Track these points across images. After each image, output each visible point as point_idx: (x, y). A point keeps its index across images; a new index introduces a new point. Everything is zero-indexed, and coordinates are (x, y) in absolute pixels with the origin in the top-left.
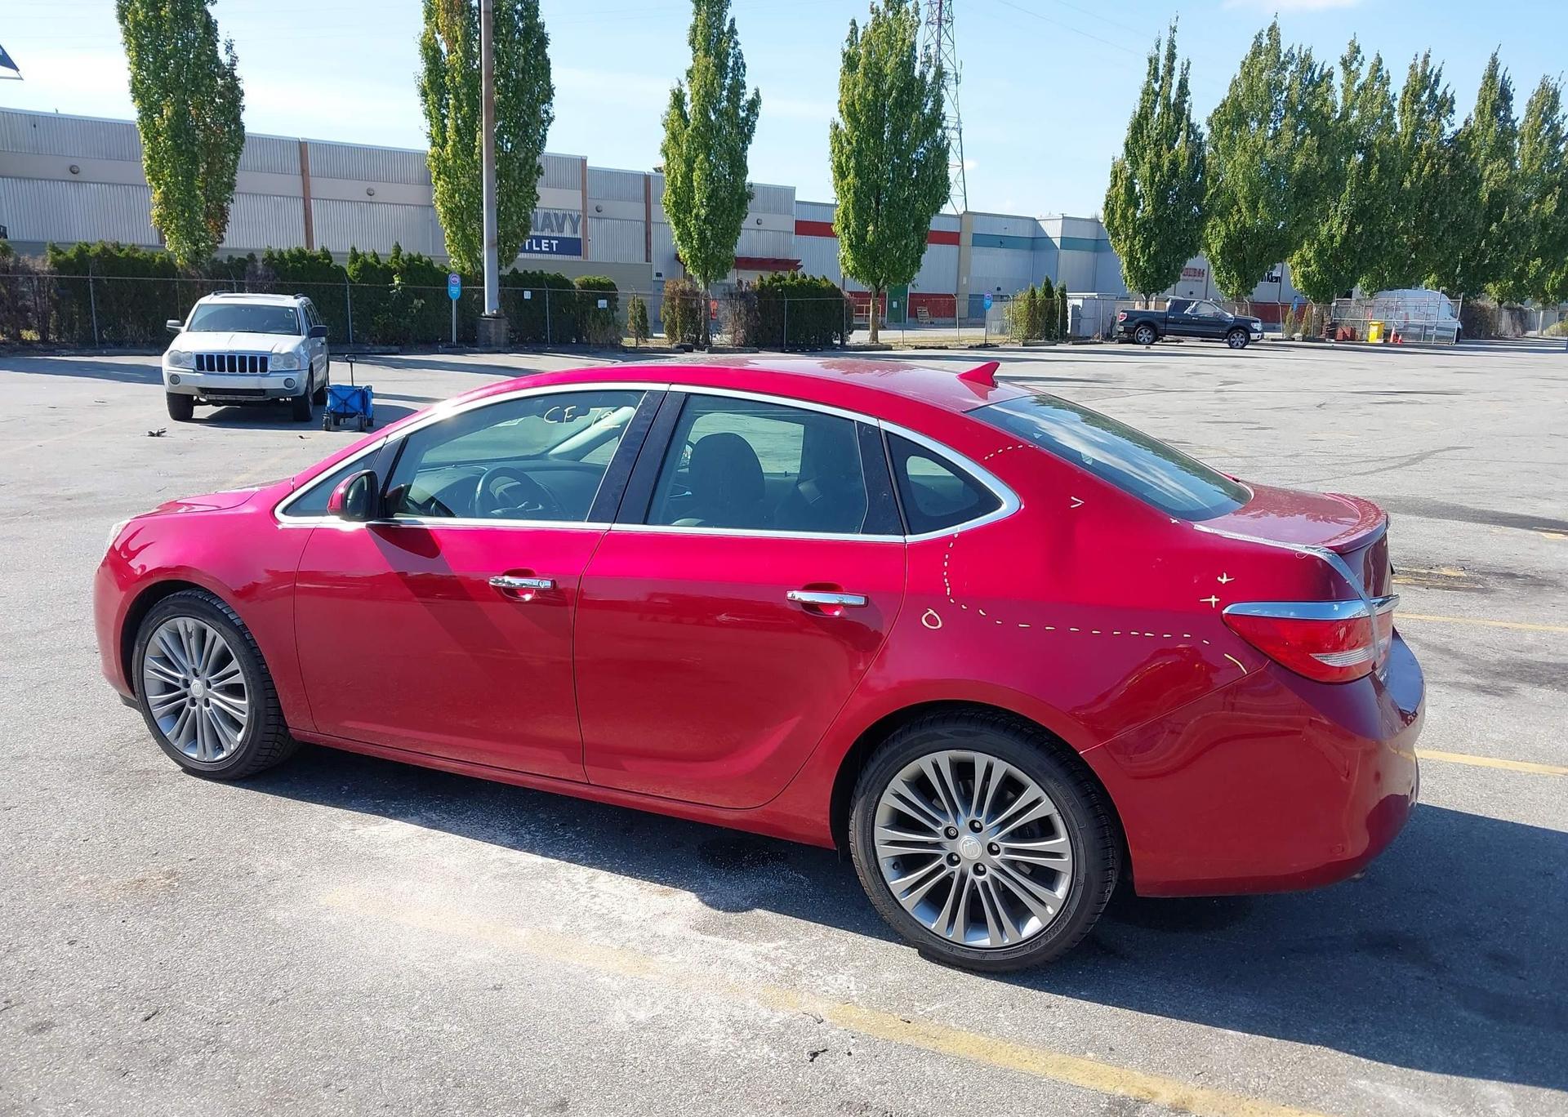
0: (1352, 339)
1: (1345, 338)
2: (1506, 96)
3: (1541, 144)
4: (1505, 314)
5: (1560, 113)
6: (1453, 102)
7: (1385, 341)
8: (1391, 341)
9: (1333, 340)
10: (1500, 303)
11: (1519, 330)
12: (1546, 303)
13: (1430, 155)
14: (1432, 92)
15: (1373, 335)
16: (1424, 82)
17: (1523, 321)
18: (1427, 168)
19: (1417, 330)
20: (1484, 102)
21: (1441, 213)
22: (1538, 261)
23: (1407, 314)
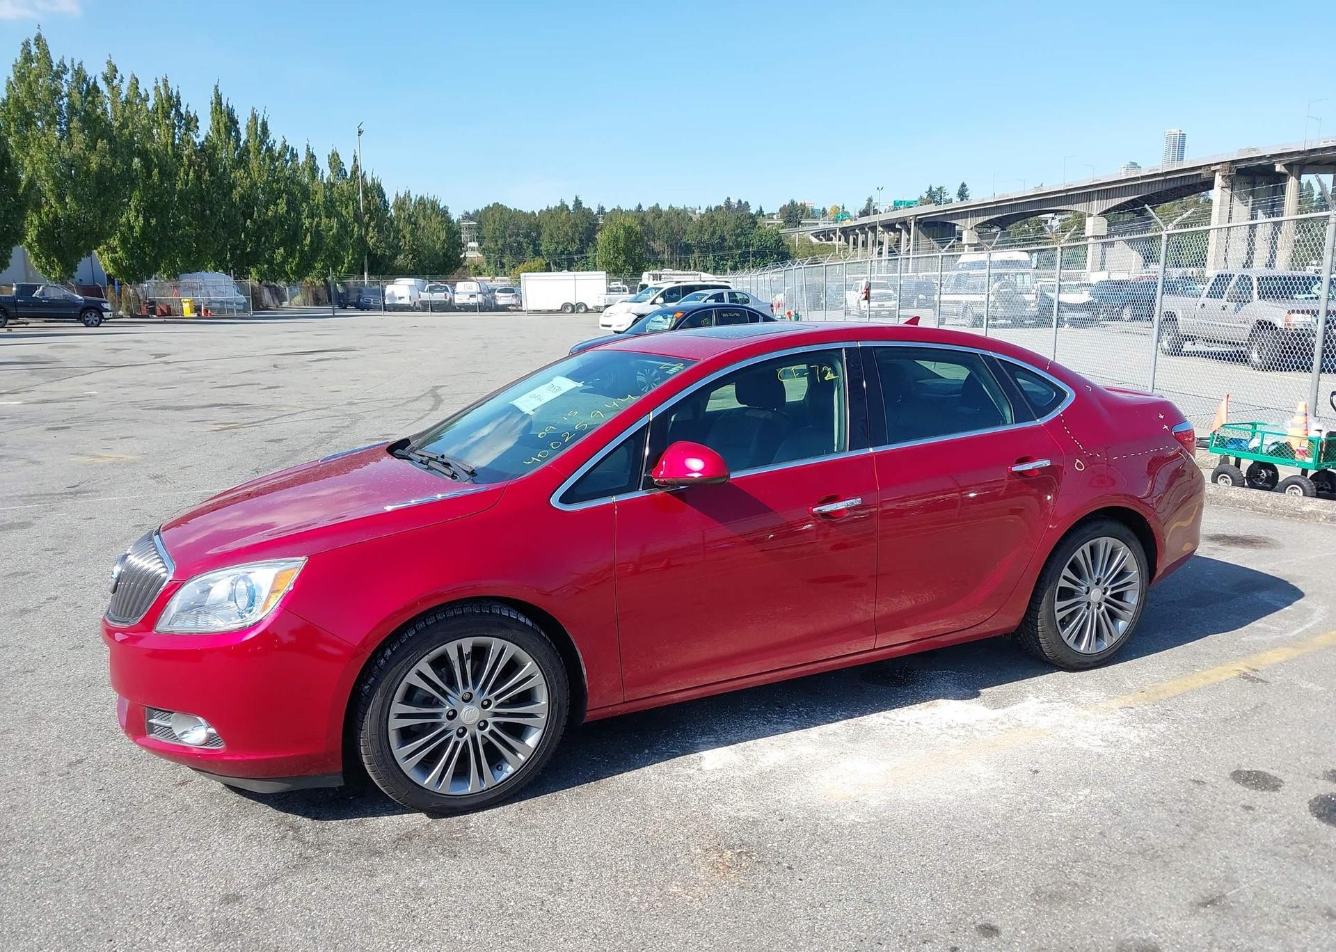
0: (169, 314)
1: (163, 314)
2: (233, 122)
3: (264, 160)
4: (266, 291)
5: (271, 138)
6: (197, 121)
7: (199, 315)
8: (203, 314)
9: (155, 316)
10: (260, 282)
11: (277, 302)
12: (288, 281)
13: (191, 164)
14: (178, 110)
15: (187, 310)
16: (171, 103)
17: (279, 295)
18: (191, 174)
19: (218, 305)
20: (218, 124)
21: (211, 210)
22: (282, 250)
23: (208, 292)
